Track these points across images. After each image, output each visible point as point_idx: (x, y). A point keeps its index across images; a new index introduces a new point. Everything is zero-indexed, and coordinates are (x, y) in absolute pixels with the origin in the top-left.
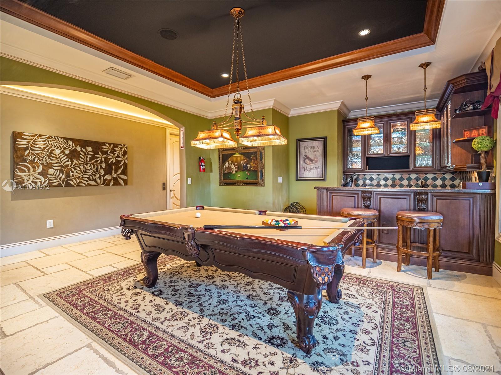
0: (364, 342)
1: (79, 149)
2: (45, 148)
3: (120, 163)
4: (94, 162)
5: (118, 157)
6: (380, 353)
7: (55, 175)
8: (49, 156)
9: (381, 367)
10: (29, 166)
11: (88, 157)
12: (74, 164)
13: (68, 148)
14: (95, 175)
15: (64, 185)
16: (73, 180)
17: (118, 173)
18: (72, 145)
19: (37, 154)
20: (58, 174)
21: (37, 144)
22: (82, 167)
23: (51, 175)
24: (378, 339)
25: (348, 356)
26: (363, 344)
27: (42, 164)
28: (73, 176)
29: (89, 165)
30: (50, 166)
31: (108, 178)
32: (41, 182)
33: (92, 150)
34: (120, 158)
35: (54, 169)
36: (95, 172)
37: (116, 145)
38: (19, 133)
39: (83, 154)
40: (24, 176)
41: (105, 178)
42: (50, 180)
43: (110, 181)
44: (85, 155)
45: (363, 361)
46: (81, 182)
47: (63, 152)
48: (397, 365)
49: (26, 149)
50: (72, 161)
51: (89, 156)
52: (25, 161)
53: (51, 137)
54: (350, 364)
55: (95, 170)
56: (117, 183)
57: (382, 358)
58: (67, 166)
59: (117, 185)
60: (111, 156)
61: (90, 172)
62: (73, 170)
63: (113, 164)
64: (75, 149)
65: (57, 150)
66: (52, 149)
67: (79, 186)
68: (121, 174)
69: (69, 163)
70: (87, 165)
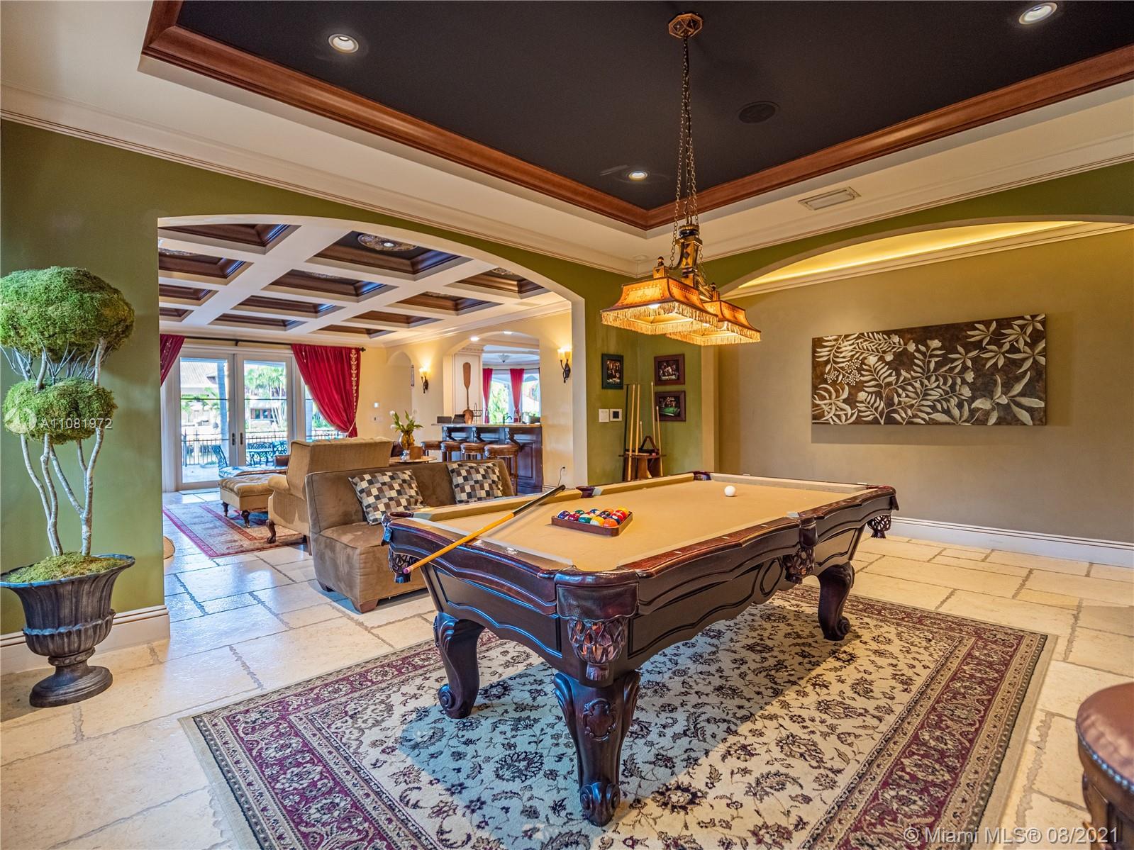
0: (419, 788)
1: (911, 347)
2: (853, 356)
3: (1020, 367)
4: (946, 371)
5: (1014, 349)
6: (377, 794)
7: (869, 403)
8: (859, 370)
9: (356, 776)
10: (831, 389)
11: (930, 362)
12: (902, 378)
13: (890, 351)
14: (947, 401)
15: (882, 422)
16: (900, 410)
17: (1010, 394)
18: (899, 342)
19: (842, 368)
20: (872, 401)
21: (841, 352)
22: (917, 385)
23: (862, 402)
24: (410, 819)
25: (409, 751)
26: (416, 785)
27: (848, 384)
28: (900, 403)
29: (933, 378)
30: (859, 387)
31: (980, 406)
32: (846, 415)
33: (940, 344)
34: (1020, 352)
35: (866, 392)
36: (947, 393)
37: (1005, 323)
38: (818, 339)
39: (921, 357)
40: (824, 406)
41: (972, 407)
42: (859, 411)
43: (987, 414)
44: (925, 358)
45: (385, 762)
46: (915, 416)
47: (881, 359)
48: (337, 800)
49: (827, 362)
50: (899, 375)
51: (934, 360)
52: (825, 381)
53: (863, 334)
54: (395, 745)
55: (948, 389)
56: (1007, 418)
57: (367, 790)
58: (889, 384)
59: (1009, 424)
60: (991, 351)
61: (935, 395)
62: (900, 391)
63: (998, 370)
64: (905, 349)
65: (871, 357)
66: (864, 355)
67: (912, 423)
68: (1022, 394)
69: (892, 379)
70: (928, 379)
